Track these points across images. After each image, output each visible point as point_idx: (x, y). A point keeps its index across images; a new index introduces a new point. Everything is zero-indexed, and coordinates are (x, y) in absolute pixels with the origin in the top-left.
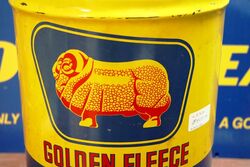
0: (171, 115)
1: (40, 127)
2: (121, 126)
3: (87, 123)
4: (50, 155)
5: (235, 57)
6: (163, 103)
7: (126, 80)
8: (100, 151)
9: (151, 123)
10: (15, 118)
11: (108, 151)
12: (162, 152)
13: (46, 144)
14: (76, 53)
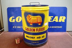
0: (42, 23)
1: (25, 26)
2: (35, 25)
3: (31, 24)
5: (51, 18)
6: (41, 22)
7: (36, 18)
8: (33, 28)
9: (39, 24)
10: (21, 27)
11: (34, 28)
12: (41, 28)
13: (26, 28)
14: (29, 15)
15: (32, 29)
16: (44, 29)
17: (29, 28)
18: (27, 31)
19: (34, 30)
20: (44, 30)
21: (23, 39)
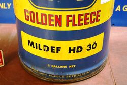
4: (28, 17)
12: (86, 14)
15: (50, 16)
16: (98, 16)
17: (40, 12)
18: (29, 23)
19: (58, 21)
20: (98, 21)
21: (15, 53)
